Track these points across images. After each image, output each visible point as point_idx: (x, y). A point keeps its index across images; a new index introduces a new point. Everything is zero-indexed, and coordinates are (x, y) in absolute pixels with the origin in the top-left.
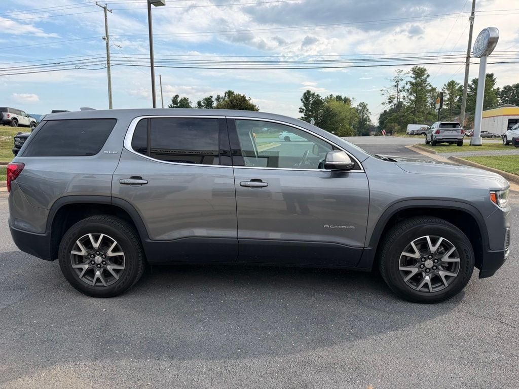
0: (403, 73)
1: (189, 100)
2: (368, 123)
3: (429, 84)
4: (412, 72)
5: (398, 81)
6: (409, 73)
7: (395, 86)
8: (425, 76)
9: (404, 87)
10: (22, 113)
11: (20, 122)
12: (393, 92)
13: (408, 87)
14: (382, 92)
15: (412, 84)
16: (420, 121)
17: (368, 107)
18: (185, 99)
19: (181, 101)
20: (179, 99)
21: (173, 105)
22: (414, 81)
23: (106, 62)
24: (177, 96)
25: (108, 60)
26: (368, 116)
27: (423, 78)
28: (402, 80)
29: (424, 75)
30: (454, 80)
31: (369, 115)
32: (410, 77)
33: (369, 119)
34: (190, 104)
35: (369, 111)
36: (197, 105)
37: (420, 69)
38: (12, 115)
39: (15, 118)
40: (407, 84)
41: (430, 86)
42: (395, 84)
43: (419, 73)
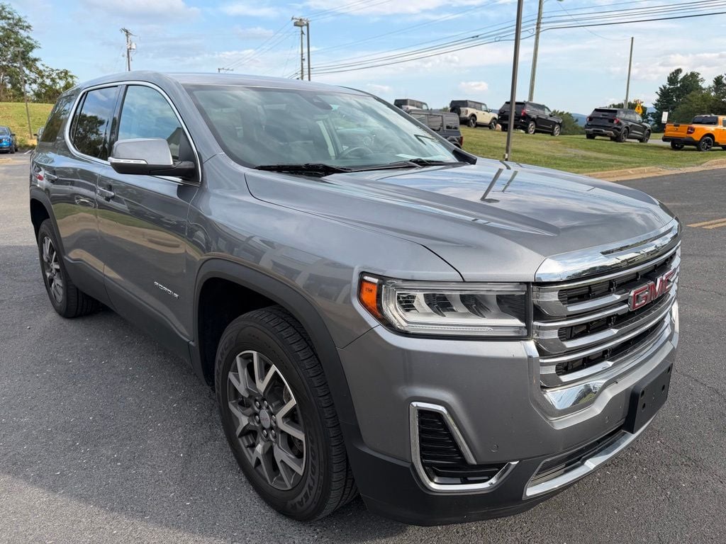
1: (700, 77)
10: (483, 107)
11: (479, 120)
18: (692, 74)
19: (686, 78)
20: (681, 76)
21: (668, 86)
23: (536, 26)
24: (678, 71)
25: (538, 24)
34: (700, 84)
36: (712, 84)
38: (471, 111)
39: (473, 115)
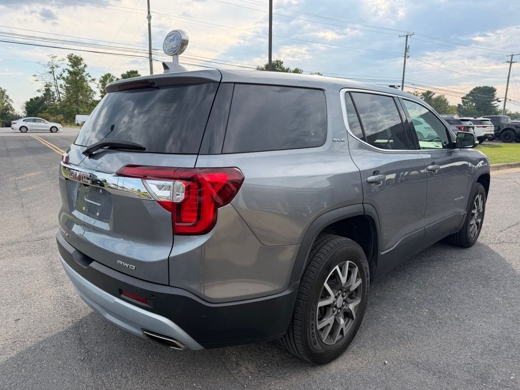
0: (57, 59)
2: (10, 112)
3: (88, 74)
4: (68, 60)
5: (53, 68)
6: (63, 60)
7: (51, 72)
8: (83, 66)
9: (61, 75)
12: (49, 79)
13: (66, 75)
14: (35, 78)
15: (70, 72)
16: (85, 112)
17: (7, 93)
22: (71, 69)
26: (9, 104)
27: (80, 67)
28: (57, 67)
29: (81, 64)
30: (110, 73)
31: (11, 103)
32: (66, 65)
33: (11, 108)
35: (10, 98)
37: (76, 57)
40: (64, 72)
41: (90, 76)
42: (50, 70)
43: (76, 61)
